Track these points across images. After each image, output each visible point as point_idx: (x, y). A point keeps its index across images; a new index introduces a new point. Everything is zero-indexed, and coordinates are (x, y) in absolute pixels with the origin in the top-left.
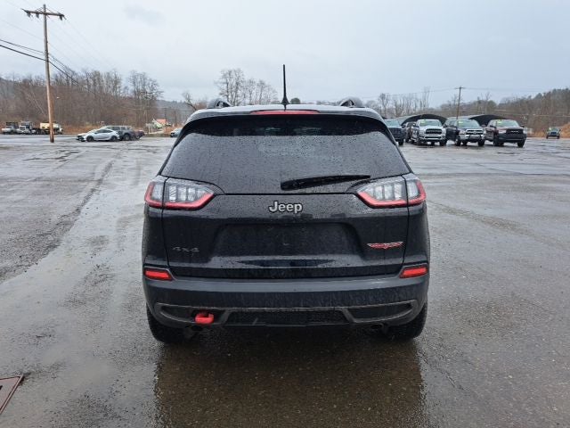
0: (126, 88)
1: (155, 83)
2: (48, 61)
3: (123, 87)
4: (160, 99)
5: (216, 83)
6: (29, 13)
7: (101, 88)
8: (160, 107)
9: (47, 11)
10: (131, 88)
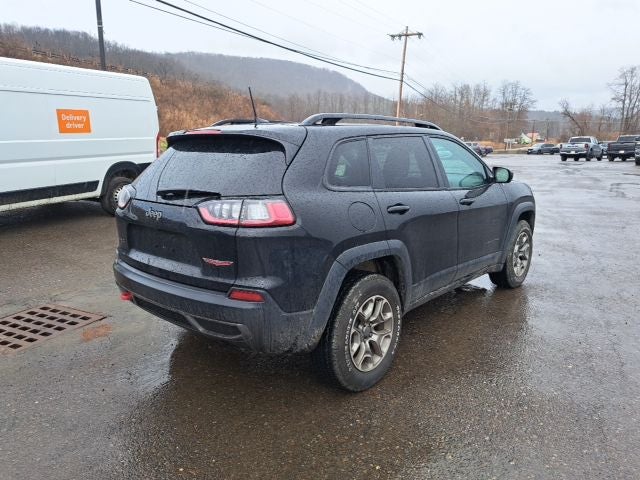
0: (494, 100)
1: (527, 92)
2: (402, 81)
3: (491, 99)
4: (531, 109)
5: (609, 85)
6: (393, 36)
7: (468, 102)
8: (530, 119)
9: (409, 32)
10: (500, 99)
